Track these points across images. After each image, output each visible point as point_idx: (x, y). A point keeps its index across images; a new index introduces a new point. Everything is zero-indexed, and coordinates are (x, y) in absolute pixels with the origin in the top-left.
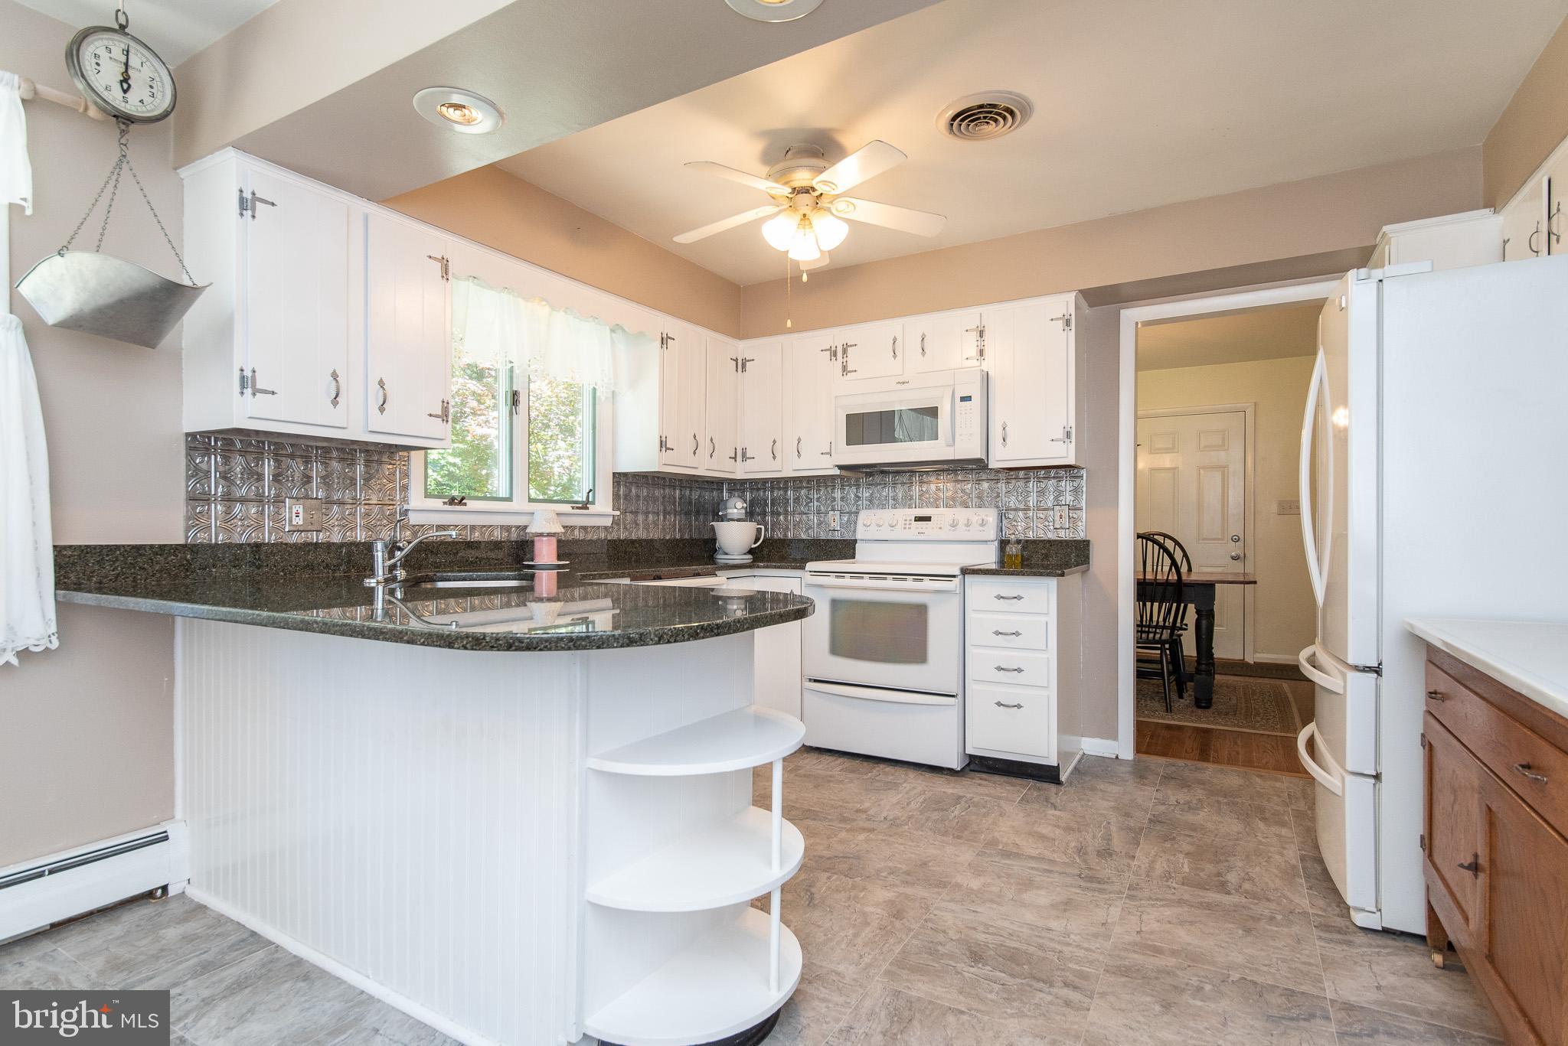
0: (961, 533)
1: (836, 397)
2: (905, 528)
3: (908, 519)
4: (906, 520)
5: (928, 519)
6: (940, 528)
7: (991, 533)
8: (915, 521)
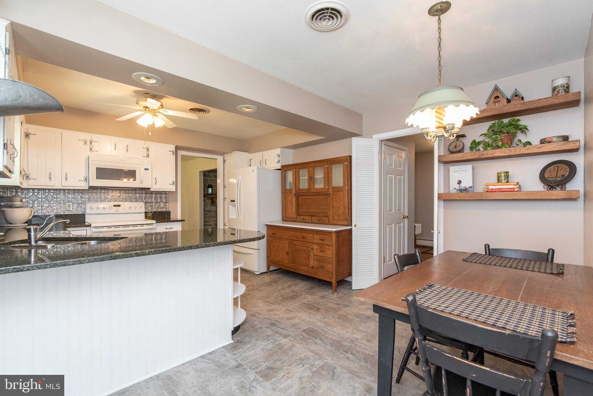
0: (133, 210)
1: (92, 160)
2: (110, 209)
3: (111, 206)
4: (110, 206)
5: (119, 206)
6: (125, 209)
7: (143, 210)
8: (114, 206)
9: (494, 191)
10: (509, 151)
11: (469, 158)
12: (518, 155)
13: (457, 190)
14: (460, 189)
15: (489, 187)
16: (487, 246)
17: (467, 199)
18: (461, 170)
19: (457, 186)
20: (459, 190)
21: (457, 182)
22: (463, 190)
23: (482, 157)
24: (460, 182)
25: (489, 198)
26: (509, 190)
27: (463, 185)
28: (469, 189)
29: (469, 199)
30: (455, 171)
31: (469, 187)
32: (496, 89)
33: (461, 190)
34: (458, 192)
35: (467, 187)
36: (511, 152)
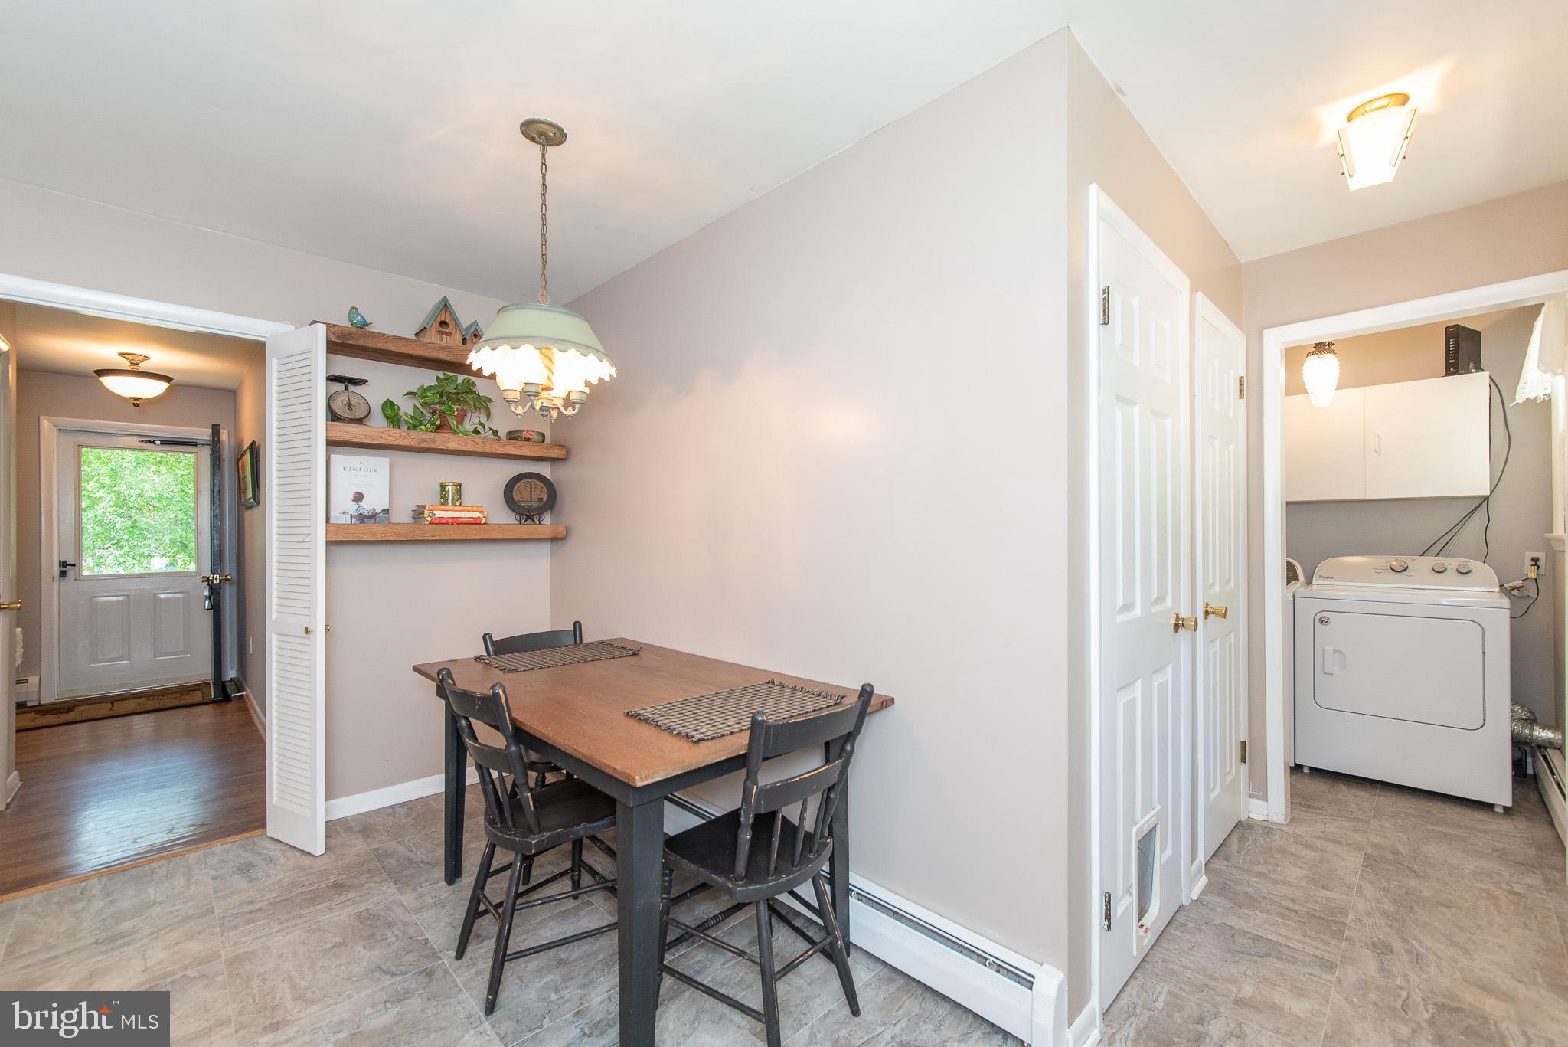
9: (444, 522)
10: (473, 443)
11: (394, 443)
12: (488, 453)
13: (351, 518)
14: (361, 514)
15: (435, 512)
16: (486, 637)
17: (391, 538)
18: (362, 467)
19: (352, 508)
20: (355, 517)
21: (352, 497)
22: (367, 517)
23: (422, 445)
24: (358, 497)
25: (439, 538)
26: (472, 521)
27: (367, 505)
28: (381, 514)
29: (396, 539)
30: (348, 469)
31: (382, 512)
32: (445, 306)
33: (362, 518)
34: (354, 521)
35: (378, 511)
36: (476, 446)
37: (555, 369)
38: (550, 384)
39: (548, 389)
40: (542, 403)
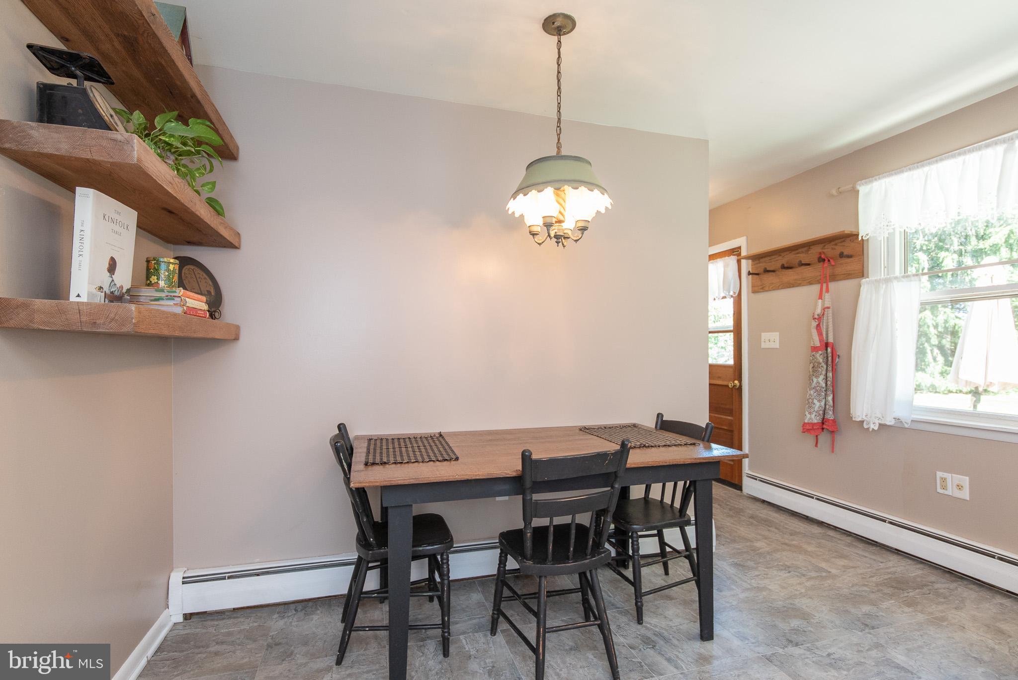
9: (192, 313)
13: (105, 297)
14: (112, 293)
15: (186, 299)
18: (119, 219)
19: (107, 282)
20: (108, 297)
21: (108, 265)
22: (116, 298)
24: (112, 266)
26: (203, 314)
27: (117, 280)
30: (107, 218)
33: (112, 298)
34: (107, 302)
35: (124, 291)
37: (567, 206)
38: (561, 218)
39: (560, 222)
40: (556, 233)
